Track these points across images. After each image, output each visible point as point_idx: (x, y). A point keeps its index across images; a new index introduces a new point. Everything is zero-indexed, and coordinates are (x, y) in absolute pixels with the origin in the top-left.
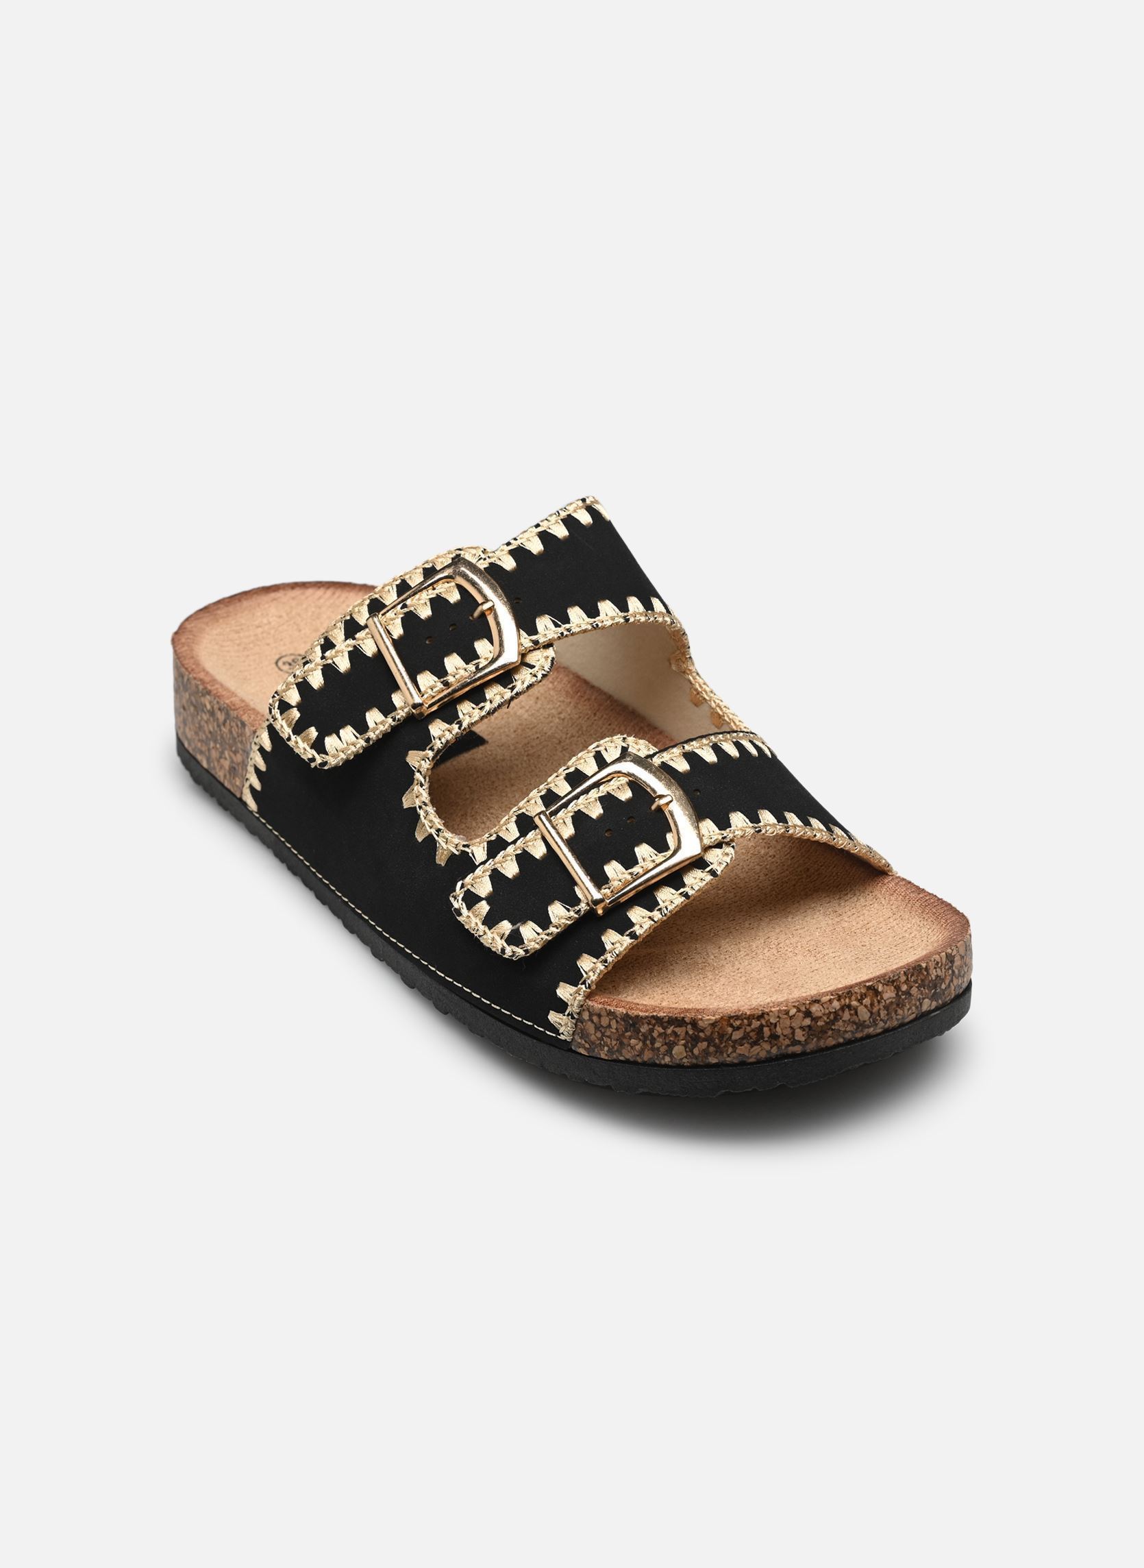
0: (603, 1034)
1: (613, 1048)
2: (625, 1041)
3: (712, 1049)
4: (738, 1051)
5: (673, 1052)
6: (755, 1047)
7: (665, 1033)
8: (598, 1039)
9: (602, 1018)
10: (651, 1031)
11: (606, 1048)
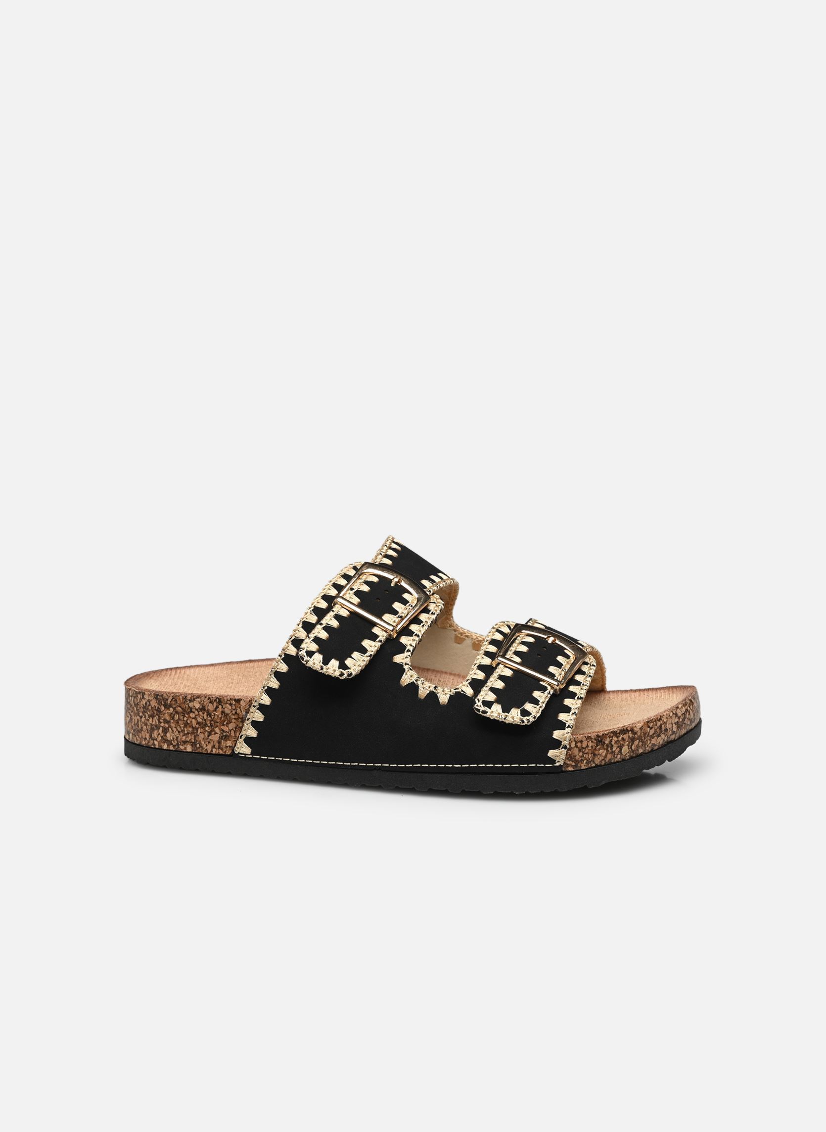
0: (584, 753)
1: (589, 759)
2: (597, 752)
3: (641, 743)
4: (652, 742)
5: (622, 751)
6: (659, 738)
7: (618, 740)
8: (581, 757)
9: (583, 743)
10: (611, 741)
11: (585, 761)
